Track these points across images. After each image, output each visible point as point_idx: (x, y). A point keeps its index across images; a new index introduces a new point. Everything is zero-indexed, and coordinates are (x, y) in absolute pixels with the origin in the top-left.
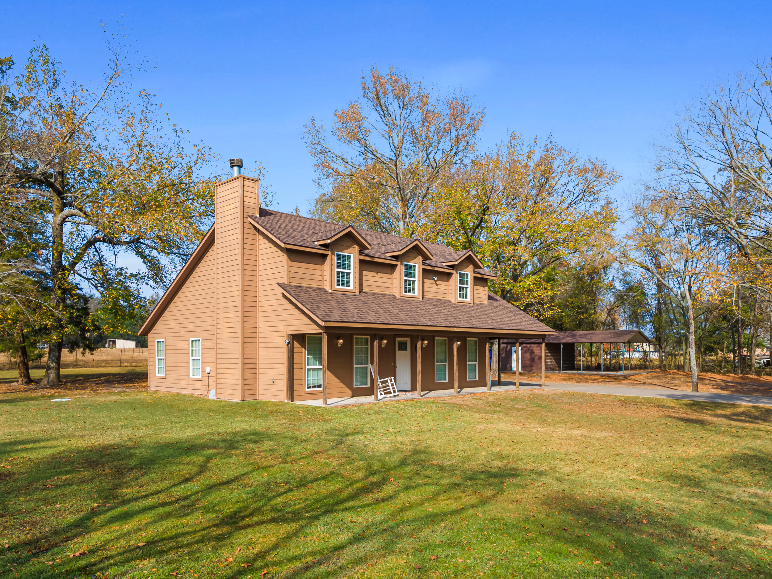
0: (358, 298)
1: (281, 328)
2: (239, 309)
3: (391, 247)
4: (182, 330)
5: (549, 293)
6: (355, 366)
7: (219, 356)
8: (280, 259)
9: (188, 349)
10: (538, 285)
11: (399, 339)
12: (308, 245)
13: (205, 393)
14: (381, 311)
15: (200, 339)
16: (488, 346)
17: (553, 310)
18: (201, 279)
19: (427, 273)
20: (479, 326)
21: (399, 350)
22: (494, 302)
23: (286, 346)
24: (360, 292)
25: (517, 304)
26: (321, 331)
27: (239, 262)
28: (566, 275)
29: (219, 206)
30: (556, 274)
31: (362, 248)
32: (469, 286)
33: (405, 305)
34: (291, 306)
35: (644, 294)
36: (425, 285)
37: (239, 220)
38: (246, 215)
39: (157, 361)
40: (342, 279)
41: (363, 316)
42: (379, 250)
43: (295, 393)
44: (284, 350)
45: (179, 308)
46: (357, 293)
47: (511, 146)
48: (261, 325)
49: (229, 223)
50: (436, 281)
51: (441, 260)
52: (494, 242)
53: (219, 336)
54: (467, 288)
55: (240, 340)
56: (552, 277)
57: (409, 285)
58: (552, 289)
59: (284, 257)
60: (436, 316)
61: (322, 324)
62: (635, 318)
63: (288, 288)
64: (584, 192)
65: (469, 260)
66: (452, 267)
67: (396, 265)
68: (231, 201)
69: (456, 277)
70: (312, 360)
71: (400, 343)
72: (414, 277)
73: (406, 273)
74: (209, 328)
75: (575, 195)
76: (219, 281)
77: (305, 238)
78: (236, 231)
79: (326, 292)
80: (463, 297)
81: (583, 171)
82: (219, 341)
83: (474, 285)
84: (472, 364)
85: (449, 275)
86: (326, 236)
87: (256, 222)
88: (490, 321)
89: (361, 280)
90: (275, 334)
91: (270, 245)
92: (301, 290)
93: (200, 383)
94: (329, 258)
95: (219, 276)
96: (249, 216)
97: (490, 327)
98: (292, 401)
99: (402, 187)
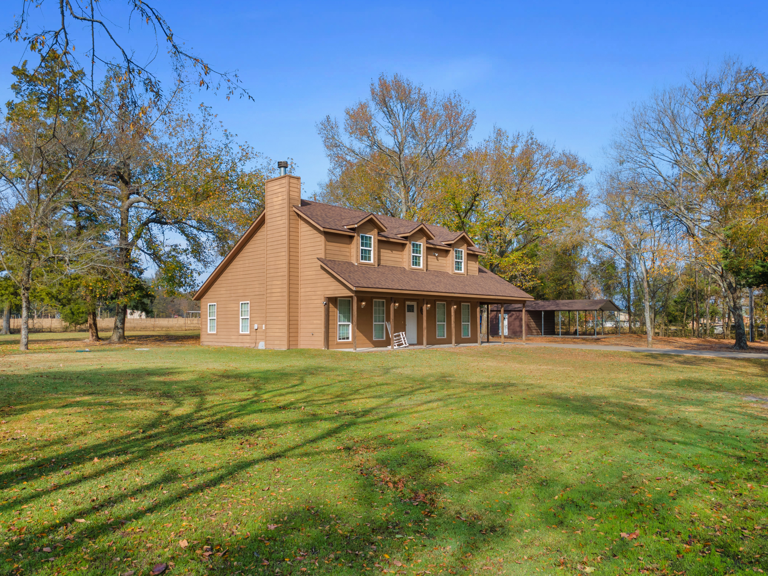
0: (377, 270)
1: (319, 293)
2: (286, 278)
3: (402, 230)
4: (232, 295)
5: (530, 266)
6: (374, 323)
7: (268, 315)
8: (319, 239)
9: (239, 310)
10: (521, 260)
11: (408, 303)
12: (340, 229)
13: (253, 345)
14: (396, 280)
15: (249, 302)
16: (478, 309)
17: (533, 281)
18: (250, 254)
19: (430, 250)
20: (471, 293)
21: (408, 311)
22: (483, 274)
23: (323, 307)
24: (378, 265)
25: (503, 276)
26: (352, 294)
27: (286, 241)
28: (547, 251)
29: (269, 197)
30: (538, 251)
31: (380, 230)
32: (463, 261)
33: (413, 276)
34: (327, 276)
35: (615, 268)
36: (429, 260)
37: (286, 209)
38: (291, 206)
39: (209, 321)
40: (365, 255)
41: (383, 283)
42: (392, 232)
43: (330, 343)
44: (322, 310)
45: (230, 278)
46: (376, 266)
47: (498, 141)
48: (302, 290)
49: (277, 211)
50: (437, 257)
51: (441, 240)
52: (483, 224)
53: (268, 299)
54: (461, 262)
55: (286, 302)
56: (535, 253)
57: (416, 259)
58: (533, 264)
59: (322, 238)
60: (437, 284)
61: (354, 289)
62: (607, 289)
63: (325, 262)
64: (559, 180)
65: (464, 240)
66: (450, 245)
67: (406, 244)
68: (280, 194)
69: (452, 254)
70: (342, 318)
71: (408, 306)
72: (420, 254)
73: (413, 250)
74: (257, 293)
75: (552, 184)
76: (268, 256)
77: (337, 223)
78: (284, 218)
79: (353, 264)
80: (458, 270)
81: (559, 163)
82: (268, 303)
83: (468, 260)
84: (466, 324)
85: (447, 252)
86: (354, 222)
87: (300, 211)
88: (480, 289)
89: (379, 256)
90: (314, 298)
91: (310, 228)
92: (335, 264)
93: (248, 337)
94: (355, 238)
95: (268, 252)
96: (294, 206)
97: (480, 293)
98: (328, 349)
99: (404, 177)
